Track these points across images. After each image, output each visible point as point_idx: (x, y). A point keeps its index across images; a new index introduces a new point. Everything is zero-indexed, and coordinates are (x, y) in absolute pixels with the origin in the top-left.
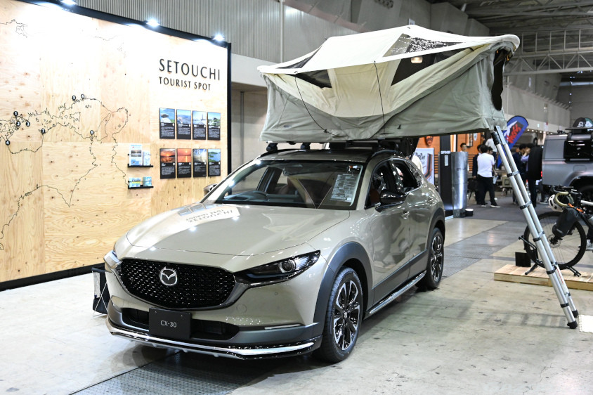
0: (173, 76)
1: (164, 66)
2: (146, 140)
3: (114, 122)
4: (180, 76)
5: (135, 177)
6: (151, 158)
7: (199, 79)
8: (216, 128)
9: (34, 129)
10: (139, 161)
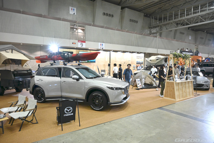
0: (138, 58)
1: (137, 57)
2: (135, 64)
3: (132, 63)
4: (139, 58)
5: (134, 68)
6: (135, 66)
7: (141, 58)
8: (143, 63)
9: (126, 64)
10: (134, 66)
